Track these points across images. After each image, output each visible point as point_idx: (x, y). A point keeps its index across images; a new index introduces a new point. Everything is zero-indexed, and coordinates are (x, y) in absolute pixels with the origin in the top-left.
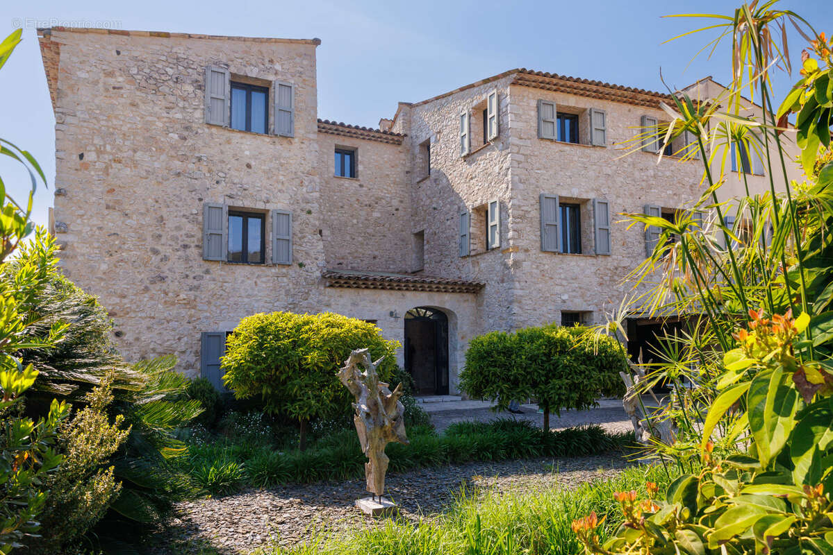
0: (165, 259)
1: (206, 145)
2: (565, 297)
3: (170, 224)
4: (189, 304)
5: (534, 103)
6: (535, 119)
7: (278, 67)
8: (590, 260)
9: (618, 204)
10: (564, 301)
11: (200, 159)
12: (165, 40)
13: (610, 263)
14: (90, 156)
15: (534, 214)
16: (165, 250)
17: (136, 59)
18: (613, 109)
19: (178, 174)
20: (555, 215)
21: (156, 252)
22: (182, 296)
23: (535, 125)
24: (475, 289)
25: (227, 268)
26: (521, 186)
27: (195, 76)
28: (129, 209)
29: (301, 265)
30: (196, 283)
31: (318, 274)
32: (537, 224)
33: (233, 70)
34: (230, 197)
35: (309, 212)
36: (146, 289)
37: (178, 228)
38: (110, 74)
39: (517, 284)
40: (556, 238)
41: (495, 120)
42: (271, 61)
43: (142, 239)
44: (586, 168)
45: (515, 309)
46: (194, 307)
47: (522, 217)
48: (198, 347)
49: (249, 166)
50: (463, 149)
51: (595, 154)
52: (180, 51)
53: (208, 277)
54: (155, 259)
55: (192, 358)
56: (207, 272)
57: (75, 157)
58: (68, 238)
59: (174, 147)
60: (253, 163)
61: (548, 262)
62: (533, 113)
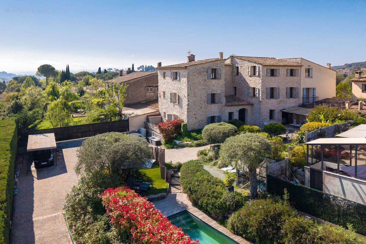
0: (202, 104)
1: (208, 83)
2: (270, 107)
3: (203, 98)
4: (205, 112)
5: (266, 69)
6: (266, 73)
7: (218, 65)
8: (276, 100)
9: (281, 88)
10: (270, 108)
11: (207, 86)
12: (202, 65)
13: (279, 100)
14: (192, 88)
15: (265, 91)
16: (202, 103)
17: (197, 69)
18: (281, 68)
19: (204, 89)
20: (269, 91)
21: (201, 103)
22: (204, 111)
23: (266, 74)
24: (252, 105)
25: (211, 105)
26: (263, 86)
27: (206, 70)
28: (197, 96)
29: (222, 103)
30: (206, 108)
31: (224, 104)
32: (266, 93)
33: (212, 68)
34: (211, 92)
35: (223, 93)
36: (199, 110)
37: (204, 99)
38: (194, 73)
39: (262, 106)
40: (269, 95)
41: (258, 72)
42: (217, 65)
43: (199, 101)
44: (275, 81)
45: (261, 110)
46: (206, 112)
47: (263, 92)
48: (206, 119)
49: (214, 85)
50: (249, 74)
51: (276, 78)
52: (204, 66)
53: (208, 107)
54: (201, 104)
55: (205, 121)
56: (208, 106)
57: (190, 88)
58: (189, 102)
59: (203, 84)
60: (215, 85)
61: (267, 100)
62: (266, 71)
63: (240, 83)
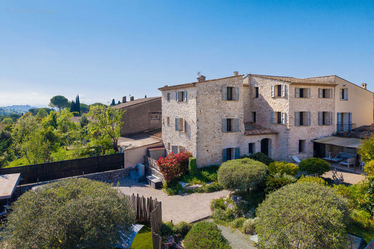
0: (215, 133)
1: (222, 105)
2: (300, 137)
3: (216, 125)
4: (220, 143)
5: (294, 88)
6: (294, 93)
7: (236, 83)
8: (306, 127)
9: (312, 112)
11: (221, 108)
12: (214, 81)
13: (310, 127)
14: (202, 111)
15: (294, 117)
16: (215, 131)
17: (209, 87)
18: (312, 88)
19: (217, 113)
20: (298, 117)
21: (214, 131)
22: (218, 141)
23: (294, 94)
24: (277, 134)
25: (226, 133)
26: (291, 110)
27: (220, 89)
28: (209, 122)
29: (240, 131)
30: (221, 138)
31: (243, 133)
32: (294, 119)
33: (227, 86)
34: (227, 116)
35: (242, 118)
36: (212, 140)
37: (218, 125)
38: (205, 92)
39: (290, 135)
40: (298, 122)
41: (284, 92)
42: (234, 82)
43: (211, 128)
44: (305, 104)
45: (289, 141)
46: (221, 143)
47: (291, 118)
48: (221, 152)
49: (230, 109)
50: (272, 95)
51: (306, 99)
52: (217, 83)
53: (223, 136)
54: (213, 133)
55: (220, 155)
56: (223, 135)
57: (199, 112)
58: (199, 130)
59: (216, 106)
60: (231, 108)
61: (296, 128)
62: (294, 91)
63: (260, 106)
